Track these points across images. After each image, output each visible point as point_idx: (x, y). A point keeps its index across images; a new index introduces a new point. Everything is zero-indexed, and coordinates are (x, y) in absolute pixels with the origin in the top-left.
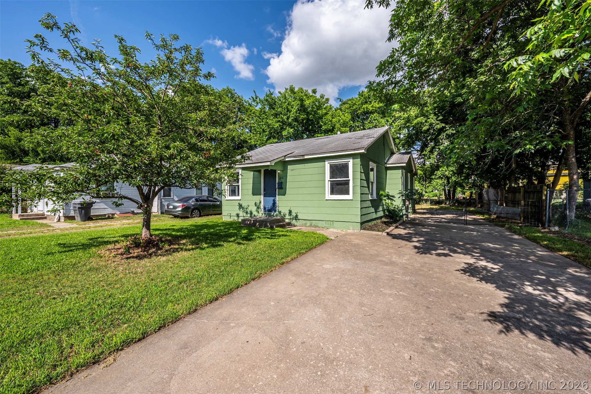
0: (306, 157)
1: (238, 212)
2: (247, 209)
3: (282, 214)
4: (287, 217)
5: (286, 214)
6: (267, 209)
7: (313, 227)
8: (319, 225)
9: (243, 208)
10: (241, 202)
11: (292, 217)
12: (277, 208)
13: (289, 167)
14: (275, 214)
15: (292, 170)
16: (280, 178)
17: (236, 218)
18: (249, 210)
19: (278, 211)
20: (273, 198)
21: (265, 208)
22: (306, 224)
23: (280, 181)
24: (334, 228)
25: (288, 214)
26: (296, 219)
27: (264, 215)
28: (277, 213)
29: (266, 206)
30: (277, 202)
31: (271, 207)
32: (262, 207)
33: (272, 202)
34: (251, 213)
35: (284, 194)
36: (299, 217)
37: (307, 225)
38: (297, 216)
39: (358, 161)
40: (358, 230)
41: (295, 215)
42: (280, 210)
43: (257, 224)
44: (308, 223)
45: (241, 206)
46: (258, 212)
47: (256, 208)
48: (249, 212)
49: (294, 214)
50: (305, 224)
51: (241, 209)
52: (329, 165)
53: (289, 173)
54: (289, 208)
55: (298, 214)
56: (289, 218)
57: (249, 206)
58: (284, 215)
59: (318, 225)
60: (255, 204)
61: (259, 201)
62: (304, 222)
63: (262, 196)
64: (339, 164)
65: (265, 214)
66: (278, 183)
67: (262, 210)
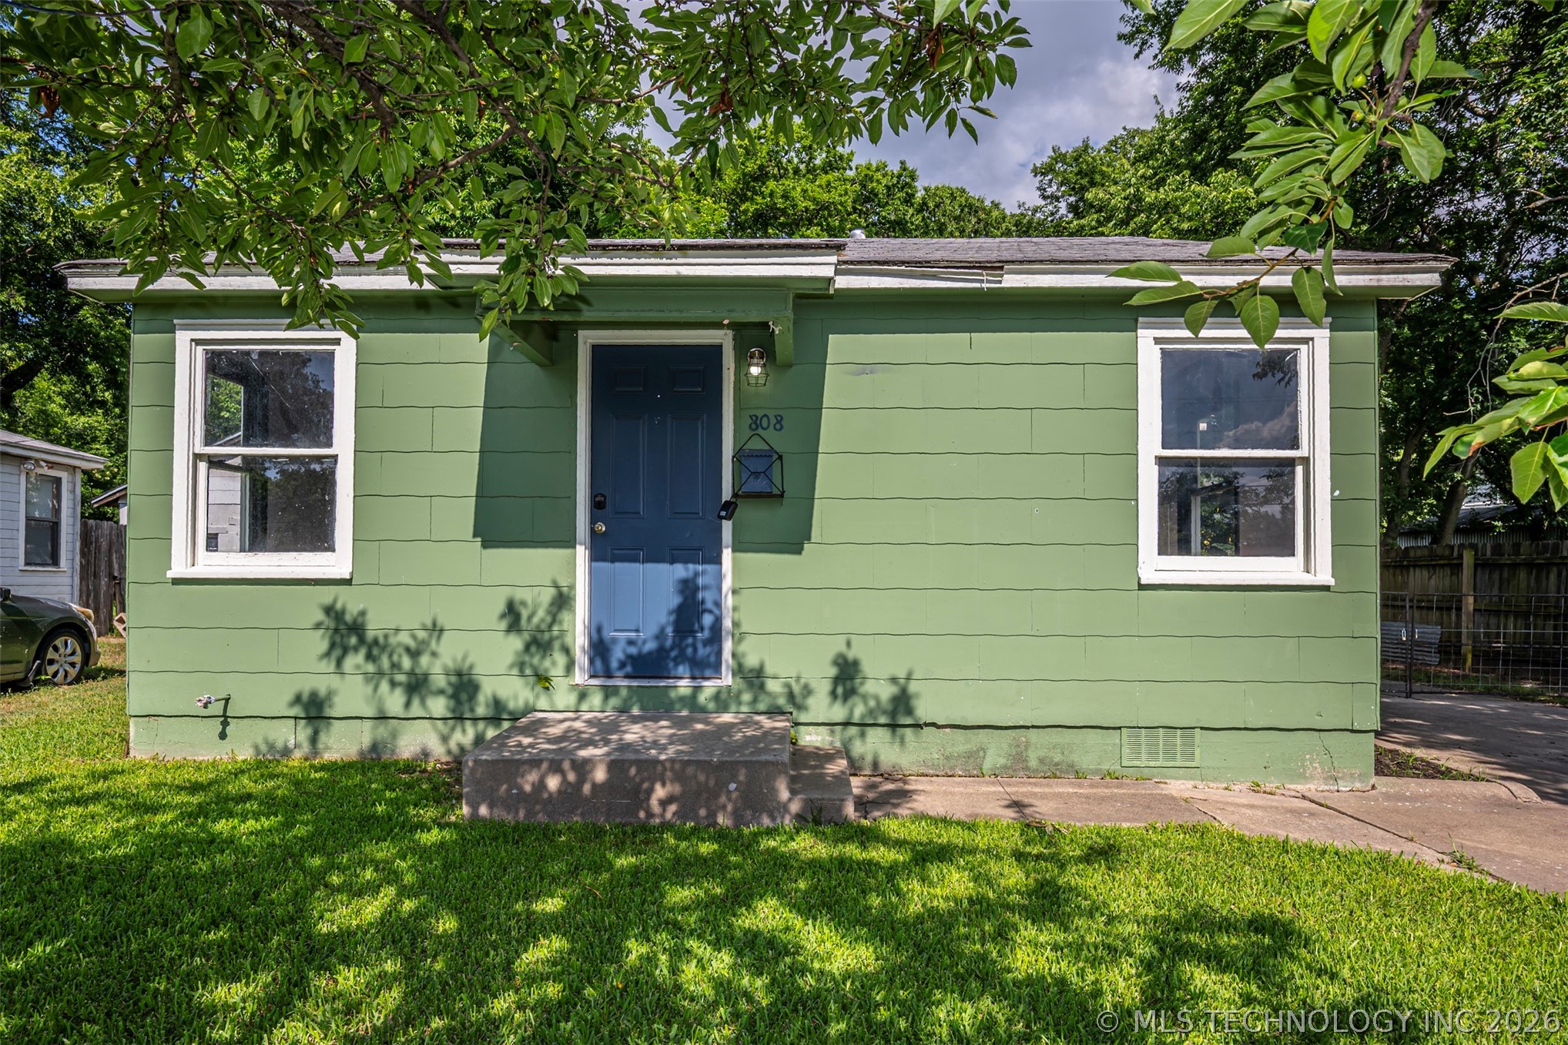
0: (1011, 281)
1: (320, 678)
2: (414, 654)
3: (773, 686)
4: (821, 706)
5: (808, 691)
6: (617, 654)
7: (1031, 774)
8: (1085, 762)
9: (374, 649)
10: (351, 602)
11: (859, 711)
12: (728, 646)
13: (840, 346)
14: (710, 687)
15: (866, 368)
16: (753, 422)
17: (291, 735)
18: (437, 669)
19: (739, 670)
20: (680, 571)
21: (599, 648)
22: (974, 756)
23: (757, 445)
24: (1190, 771)
25: (822, 688)
26: (893, 726)
27: (596, 700)
28: (727, 679)
29: (609, 634)
30: (729, 601)
31: (660, 636)
32: (580, 640)
33: (675, 600)
34: (464, 687)
35: (794, 541)
36: (924, 710)
37: (987, 765)
38: (902, 702)
39: (1366, 341)
40: (1362, 777)
41: (886, 692)
42: (751, 661)
43: (660, 792)
44: (996, 751)
45: (357, 628)
46: (543, 680)
47: (516, 643)
48: (440, 681)
49: (878, 688)
50: (970, 755)
51: (355, 660)
52: (1156, 352)
53: (835, 386)
54: (838, 646)
55: (913, 687)
56: (838, 713)
57: (436, 630)
58: (791, 696)
59: (1075, 758)
60: (512, 614)
61: (547, 595)
62: (961, 743)
63: (582, 553)
64: (1230, 354)
65: (608, 692)
66: (739, 457)
67: (582, 659)
